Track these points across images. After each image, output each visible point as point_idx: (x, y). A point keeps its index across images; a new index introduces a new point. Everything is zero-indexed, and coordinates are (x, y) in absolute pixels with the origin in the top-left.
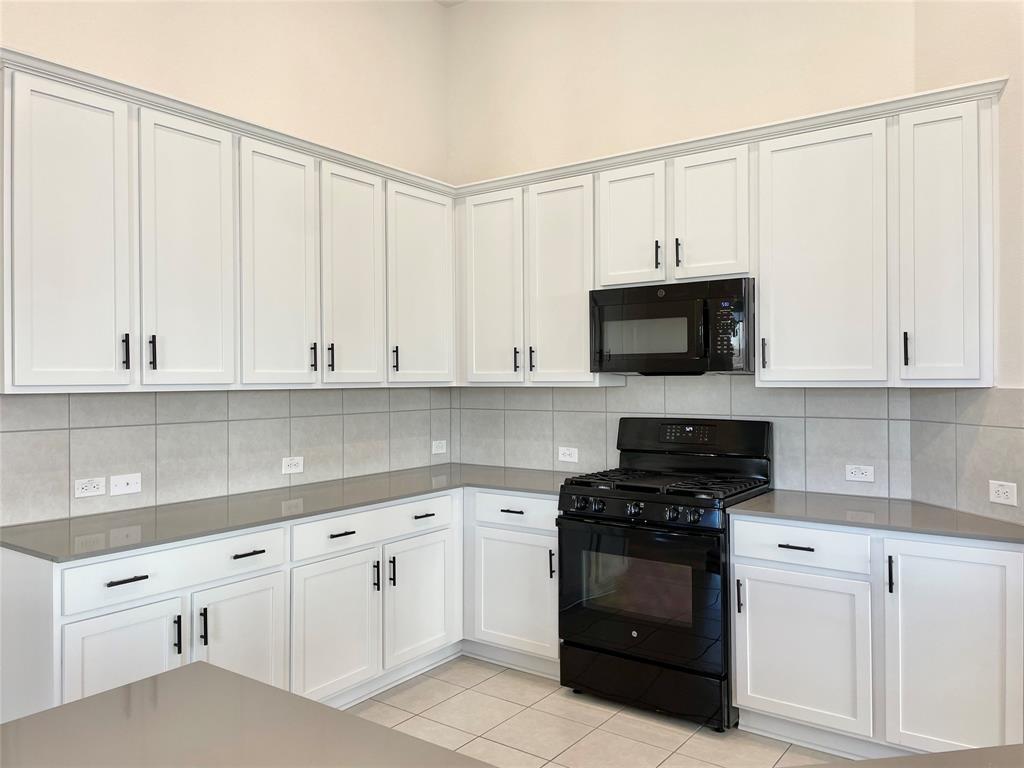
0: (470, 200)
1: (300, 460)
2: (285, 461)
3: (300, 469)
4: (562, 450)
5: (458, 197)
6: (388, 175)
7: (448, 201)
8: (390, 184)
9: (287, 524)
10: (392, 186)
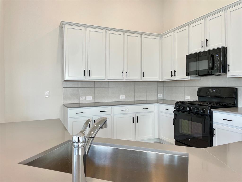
0: (163, 37)
1: (124, 96)
2: (121, 96)
3: (124, 98)
4: (186, 96)
5: (161, 37)
6: (141, 34)
7: (158, 38)
8: (142, 36)
9: (112, 107)
10: (143, 36)
